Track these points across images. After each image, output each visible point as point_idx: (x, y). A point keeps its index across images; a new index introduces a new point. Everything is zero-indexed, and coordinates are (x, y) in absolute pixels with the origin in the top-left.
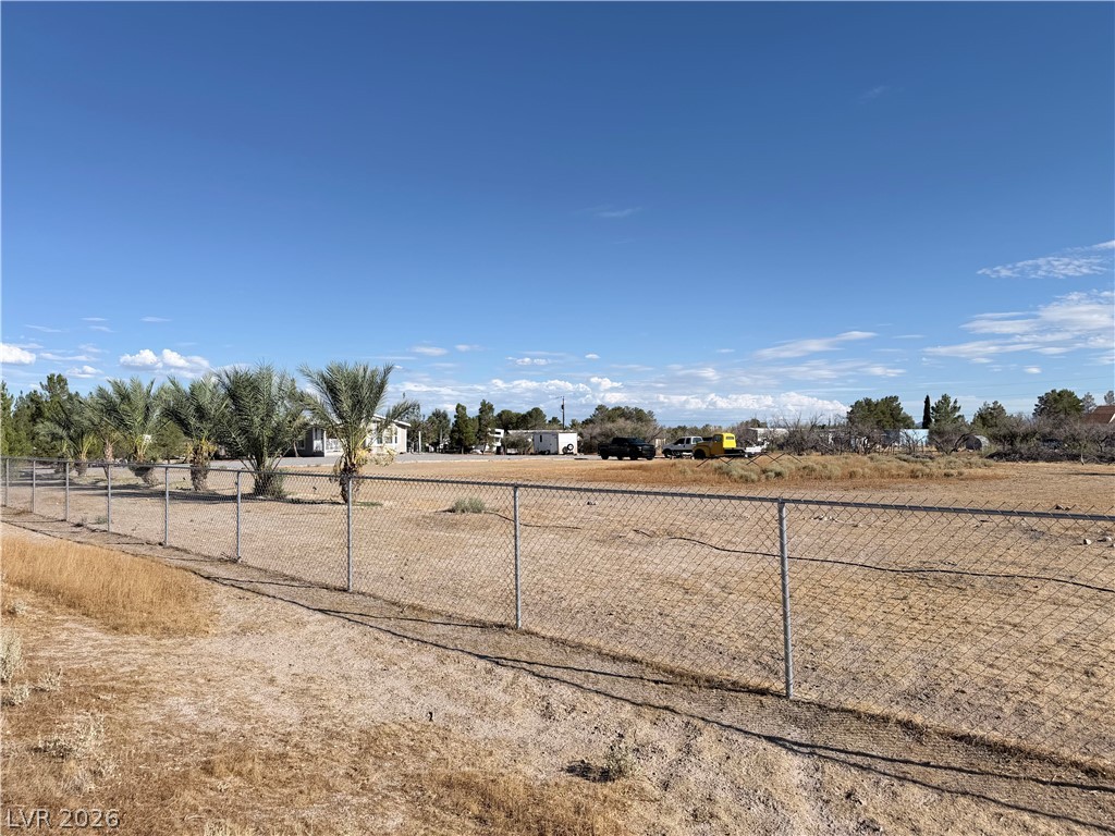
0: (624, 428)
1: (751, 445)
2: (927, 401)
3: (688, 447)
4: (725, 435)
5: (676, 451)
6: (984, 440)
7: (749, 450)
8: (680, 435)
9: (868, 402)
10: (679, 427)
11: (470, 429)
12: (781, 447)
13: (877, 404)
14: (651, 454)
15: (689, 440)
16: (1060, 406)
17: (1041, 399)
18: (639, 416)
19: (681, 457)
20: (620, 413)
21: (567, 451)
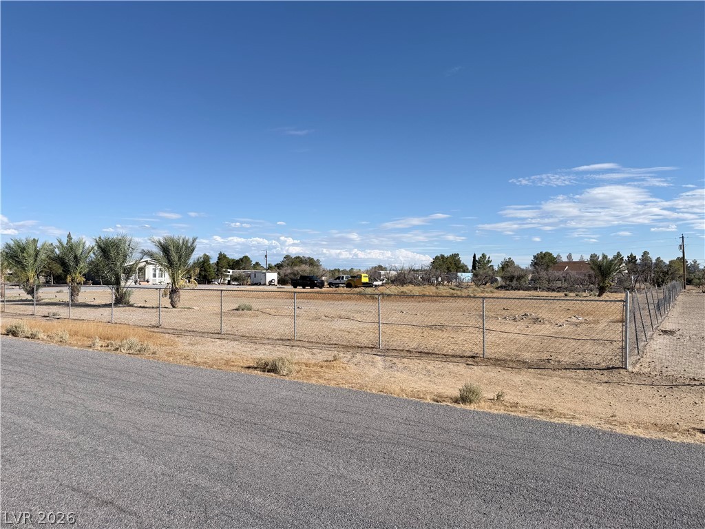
0: (305, 269)
1: (377, 281)
2: (474, 257)
3: (342, 281)
4: (363, 275)
5: (336, 284)
6: (499, 279)
7: (375, 283)
8: (337, 275)
9: (442, 257)
10: (335, 270)
11: (212, 269)
12: (393, 282)
13: (447, 258)
14: (321, 285)
15: (343, 277)
16: (544, 261)
17: (534, 257)
18: (311, 262)
19: (338, 287)
20: (299, 261)
21: (271, 283)
